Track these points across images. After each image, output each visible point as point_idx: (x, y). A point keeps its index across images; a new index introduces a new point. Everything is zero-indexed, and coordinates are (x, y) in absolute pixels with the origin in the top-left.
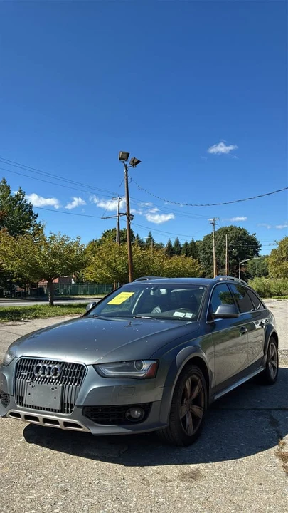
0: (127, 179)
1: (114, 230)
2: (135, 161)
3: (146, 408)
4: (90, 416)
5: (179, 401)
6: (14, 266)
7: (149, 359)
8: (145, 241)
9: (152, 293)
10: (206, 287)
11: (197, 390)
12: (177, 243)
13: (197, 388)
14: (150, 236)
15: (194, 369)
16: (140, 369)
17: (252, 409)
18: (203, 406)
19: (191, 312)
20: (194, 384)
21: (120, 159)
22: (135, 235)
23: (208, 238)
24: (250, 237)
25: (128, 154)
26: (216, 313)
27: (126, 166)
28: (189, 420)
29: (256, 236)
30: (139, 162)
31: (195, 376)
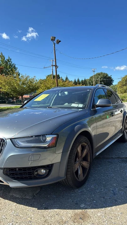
0: (55, 50)
1: (51, 75)
2: (58, 41)
3: (49, 168)
4: (9, 174)
5: (73, 161)
6: (5, 89)
7: (51, 134)
8: (65, 80)
9: (60, 95)
10: (91, 89)
11: (85, 152)
12: (78, 80)
13: (86, 150)
14: (67, 77)
15: (84, 138)
16: (44, 141)
17: (117, 158)
18: (89, 161)
19: (82, 104)
20: (83, 148)
21: (52, 40)
22: (60, 77)
23: (91, 77)
24: (110, 77)
25: (55, 38)
26: (98, 104)
27: (54, 43)
28: (80, 172)
29: (112, 77)
30: (60, 41)
31: (84, 143)
